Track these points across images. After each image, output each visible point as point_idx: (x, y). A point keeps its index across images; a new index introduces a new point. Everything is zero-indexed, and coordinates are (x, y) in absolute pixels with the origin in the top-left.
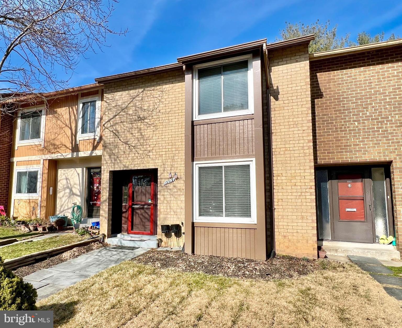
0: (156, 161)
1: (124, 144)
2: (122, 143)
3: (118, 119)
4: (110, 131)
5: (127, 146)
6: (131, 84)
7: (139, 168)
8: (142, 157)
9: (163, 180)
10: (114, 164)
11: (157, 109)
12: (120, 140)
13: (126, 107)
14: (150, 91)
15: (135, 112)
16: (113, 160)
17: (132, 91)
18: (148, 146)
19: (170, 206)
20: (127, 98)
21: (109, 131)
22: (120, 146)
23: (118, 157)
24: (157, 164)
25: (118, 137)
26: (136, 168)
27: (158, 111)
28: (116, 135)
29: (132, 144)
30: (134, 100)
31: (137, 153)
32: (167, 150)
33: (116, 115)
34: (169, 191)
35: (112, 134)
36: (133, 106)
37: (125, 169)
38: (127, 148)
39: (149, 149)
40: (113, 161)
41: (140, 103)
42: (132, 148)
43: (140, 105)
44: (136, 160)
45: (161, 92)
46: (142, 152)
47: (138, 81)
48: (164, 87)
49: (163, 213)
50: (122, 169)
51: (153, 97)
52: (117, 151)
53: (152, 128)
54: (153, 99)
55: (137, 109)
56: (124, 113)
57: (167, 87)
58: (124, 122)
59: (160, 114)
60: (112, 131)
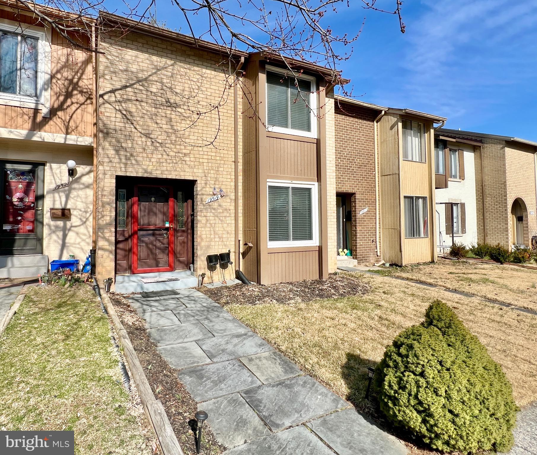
0: (195, 170)
1: (142, 136)
2: (139, 134)
3: (131, 94)
4: (116, 109)
5: (149, 140)
6: (153, 46)
7: (170, 177)
8: (175, 161)
9: (204, 197)
10: (126, 164)
11: (194, 97)
12: (135, 128)
13: (146, 79)
14: (185, 69)
15: (161, 91)
16: (123, 158)
17: (154, 58)
18: (183, 147)
19: (214, 231)
20: (146, 65)
21: (113, 108)
22: (136, 139)
23: (132, 155)
24: (197, 174)
25: (132, 124)
26: (164, 177)
27: (197, 101)
28: (128, 119)
29: (157, 140)
30: (159, 73)
31: (165, 154)
32: (210, 157)
33: (126, 87)
34: (213, 211)
35: (119, 115)
36: (157, 81)
37: (146, 175)
38: (149, 143)
39: (184, 151)
40: (124, 160)
41: (168, 81)
42: (158, 145)
43: (169, 84)
44: (164, 164)
45: (200, 76)
46: (174, 154)
47: (165, 47)
48: (204, 70)
49: (205, 239)
50: (140, 175)
51: (189, 80)
52: (130, 145)
53: (188, 122)
54: (189, 82)
55: (165, 88)
56: (141, 88)
57: (208, 72)
58: (142, 101)
59: (199, 106)
60: (120, 111)
